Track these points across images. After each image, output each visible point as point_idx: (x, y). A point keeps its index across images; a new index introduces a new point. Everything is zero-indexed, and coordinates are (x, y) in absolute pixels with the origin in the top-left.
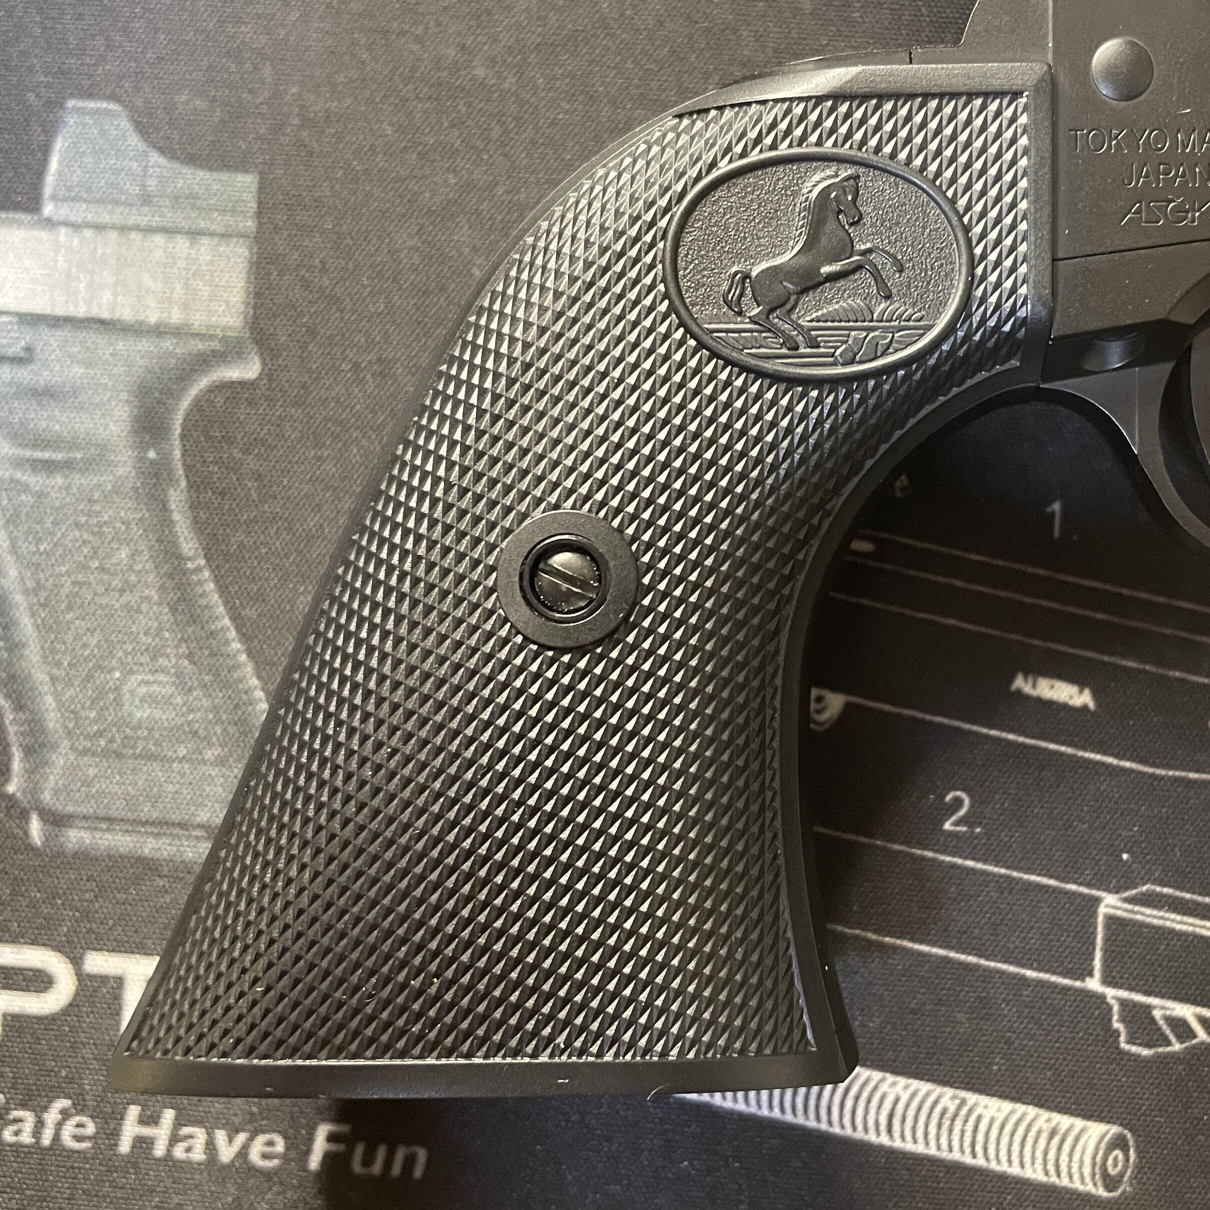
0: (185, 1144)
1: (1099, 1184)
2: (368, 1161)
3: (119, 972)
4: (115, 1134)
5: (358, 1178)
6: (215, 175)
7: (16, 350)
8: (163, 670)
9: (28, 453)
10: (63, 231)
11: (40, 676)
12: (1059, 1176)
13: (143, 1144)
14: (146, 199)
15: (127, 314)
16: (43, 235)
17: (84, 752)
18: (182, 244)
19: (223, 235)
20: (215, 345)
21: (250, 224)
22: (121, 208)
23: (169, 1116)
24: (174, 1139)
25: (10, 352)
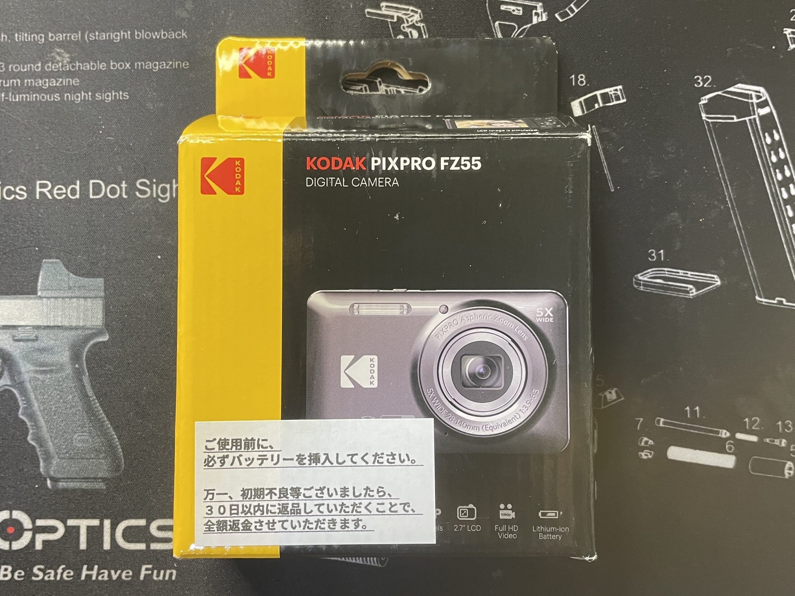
0: (102, 575)
1: (379, 564)
2: (158, 576)
3: (78, 525)
4: (80, 575)
5: (155, 581)
6: (91, 279)
7: (33, 337)
8: (85, 432)
9: (38, 368)
10: (44, 299)
11: (47, 436)
12: (367, 562)
13: (89, 577)
14: (70, 288)
15: (66, 324)
16: (39, 301)
17: (62, 458)
18: (82, 301)
19: (94, 298)
20: (94, 331)
21: (102, 294)
22: (62, 291)
23: (96, 567)
24: (98, 574)
25: (31, 338)
